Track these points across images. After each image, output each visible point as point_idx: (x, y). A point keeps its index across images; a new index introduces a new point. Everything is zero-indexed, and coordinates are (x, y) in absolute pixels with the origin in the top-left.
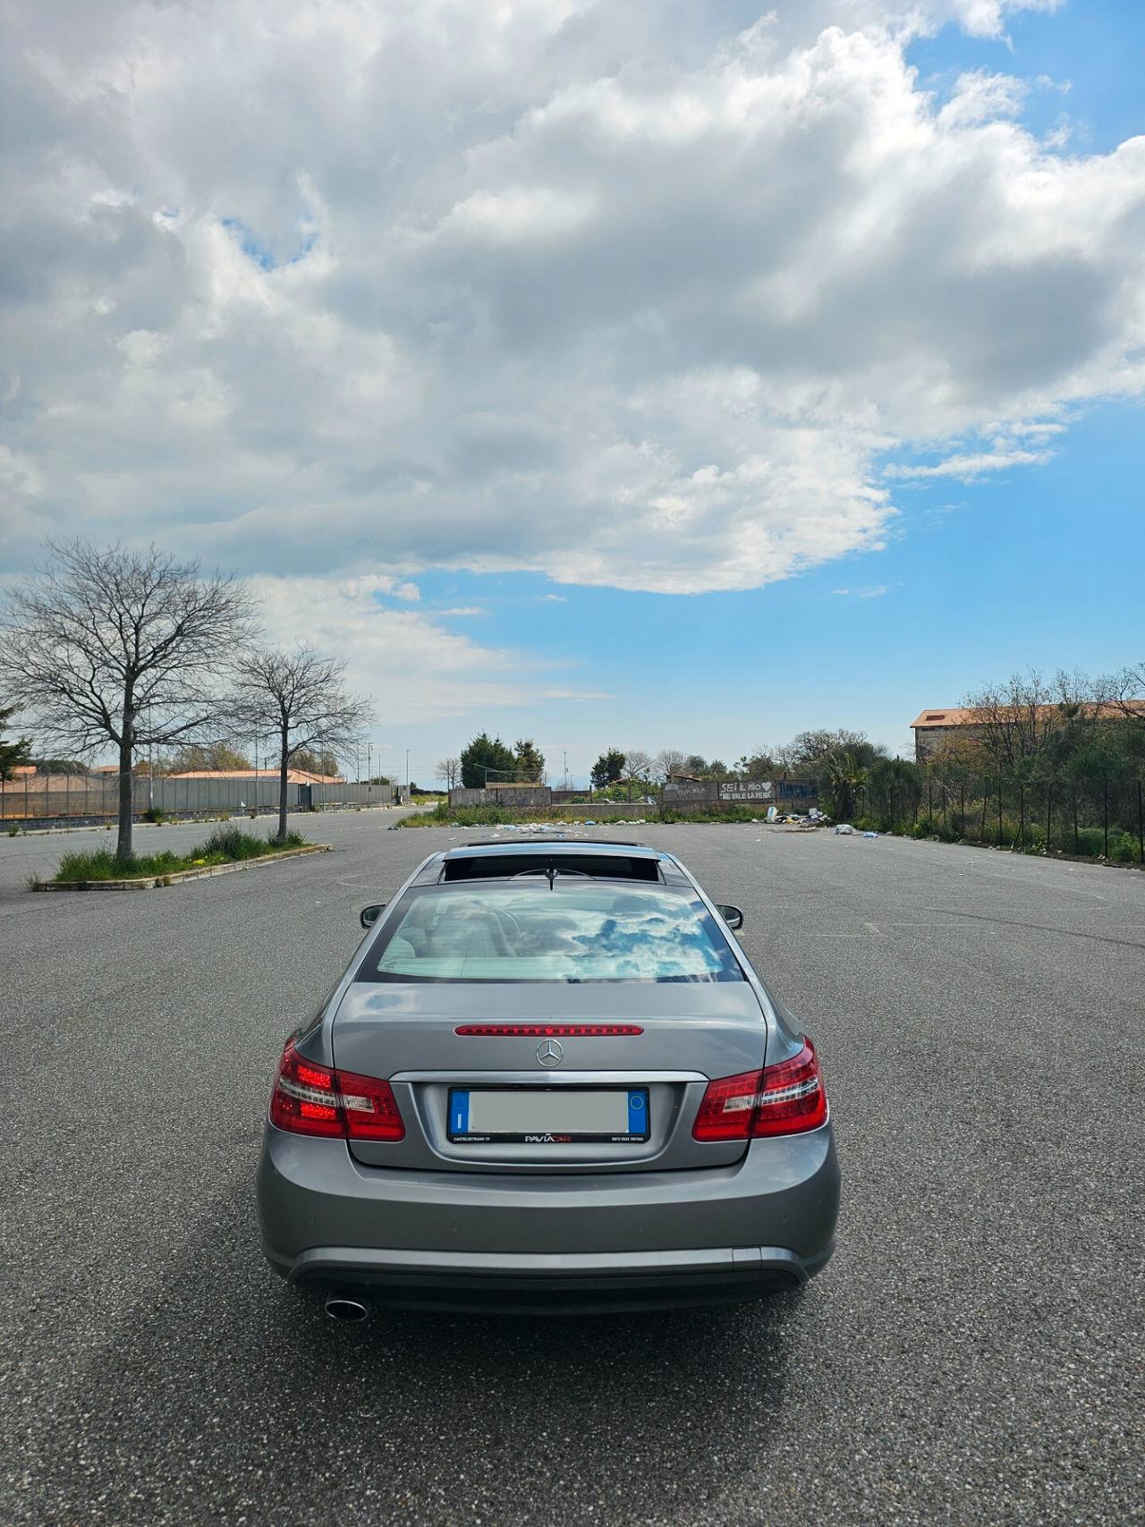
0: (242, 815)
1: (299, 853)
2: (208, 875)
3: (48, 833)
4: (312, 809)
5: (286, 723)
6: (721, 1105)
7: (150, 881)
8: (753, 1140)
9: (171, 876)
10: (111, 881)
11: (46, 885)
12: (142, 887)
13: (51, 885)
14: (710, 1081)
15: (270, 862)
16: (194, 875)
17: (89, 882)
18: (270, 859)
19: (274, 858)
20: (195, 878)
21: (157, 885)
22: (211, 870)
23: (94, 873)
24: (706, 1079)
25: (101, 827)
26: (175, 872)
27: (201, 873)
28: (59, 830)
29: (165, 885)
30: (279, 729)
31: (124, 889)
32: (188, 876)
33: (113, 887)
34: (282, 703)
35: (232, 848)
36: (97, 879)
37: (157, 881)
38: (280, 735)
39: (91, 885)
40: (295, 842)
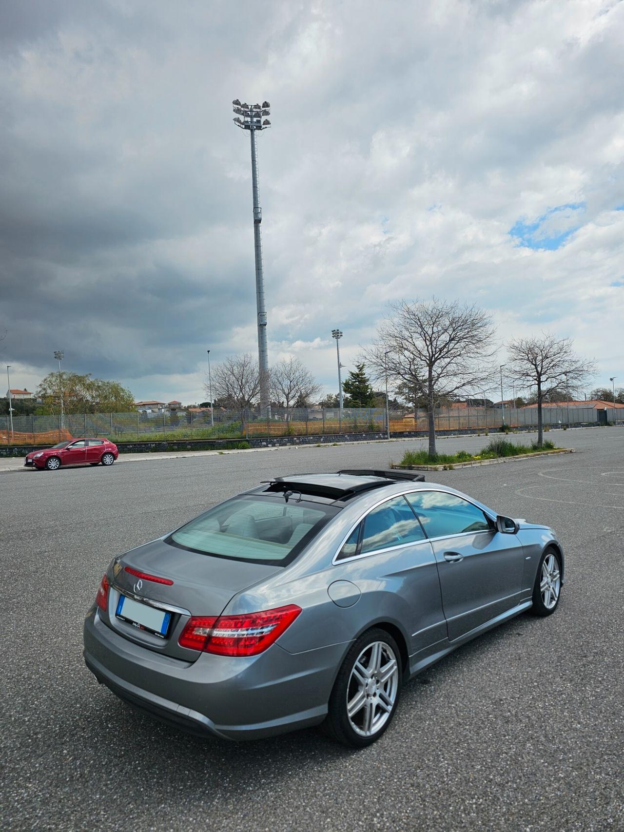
0: (559, 428)
1: (547, 454)
2: (479, 465)
3: (448, 438)
4: (608, 424)
5: (540, 379)
6: (193, 630)
7: (440, 467)
8: (203, 653)
9: (454, 464)
10: (422, 466)
11: (396, 466)
12: (436, 470)
13: (398, 466)
14: (192, 617)
15: (525, 458)
16: (469, 464)
17: (413, 466)
18: (524, 457)
19: (527, 456)
20: (470, 466)
21: (445, 469)
22: (480, 462)
23: (416, 461)
24: (190, 615)
25: (475, 435)
26: (459, 463)
27: (474, 463)
28: (455, 436)
29: (450, 469)
30: (537, 383)
31: (427, 470)
32: (465, 465)
33: (423, 469)
34: (536, 368)
35: (502, 450)
36: (417, 464)
37: (444, 467)
38: (537, 386)
39: (414, 467)
40: (549, 446)
